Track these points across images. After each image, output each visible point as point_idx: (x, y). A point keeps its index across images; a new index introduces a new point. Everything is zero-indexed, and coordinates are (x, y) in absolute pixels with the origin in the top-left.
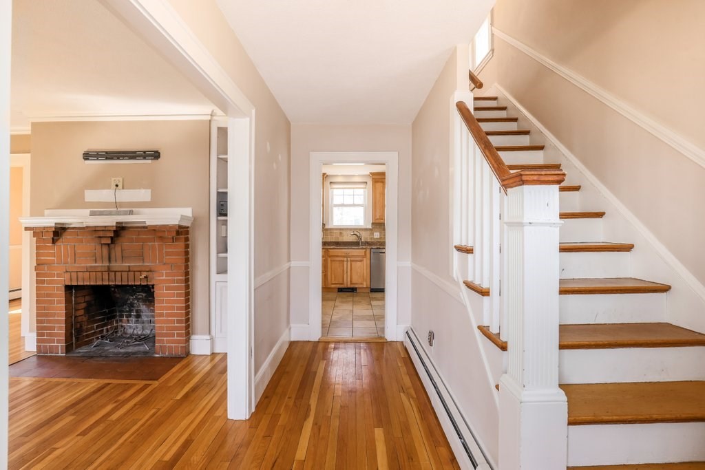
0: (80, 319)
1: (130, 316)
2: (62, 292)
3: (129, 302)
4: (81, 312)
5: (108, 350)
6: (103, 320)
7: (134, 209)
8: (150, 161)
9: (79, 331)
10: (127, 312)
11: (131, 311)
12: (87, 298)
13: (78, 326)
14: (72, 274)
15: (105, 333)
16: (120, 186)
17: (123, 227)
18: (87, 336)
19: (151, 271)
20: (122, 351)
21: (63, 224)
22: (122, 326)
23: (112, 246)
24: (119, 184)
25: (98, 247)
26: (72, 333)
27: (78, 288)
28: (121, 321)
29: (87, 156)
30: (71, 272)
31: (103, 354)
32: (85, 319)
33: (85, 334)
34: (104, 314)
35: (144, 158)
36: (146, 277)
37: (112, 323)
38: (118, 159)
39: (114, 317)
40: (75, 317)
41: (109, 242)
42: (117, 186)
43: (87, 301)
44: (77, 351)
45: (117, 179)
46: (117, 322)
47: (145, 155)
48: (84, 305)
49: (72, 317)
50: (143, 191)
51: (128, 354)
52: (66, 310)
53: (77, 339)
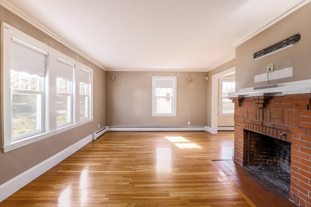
0: (252, 150)
1: (285, 159)
2: (242, 132)
3: (283, 149)
4: (253, 146)
5: (264, 175)
6: (267, 155)
7: (277, 84)
8: (292, 45)
9: (252, 156)
10: (282, 155)
11: (285, 156)
12: (257, 139)
13: (251, 153)
14: (247, 123)
15: (267, 163)
16: (272, 69)
17: (270, 97)
18: (256, 161)
19: (288, 131)
20: (271, 180)
21: (243, 96)
22: (280, 163)
23: (265, 109)
24: (271, 69)
25: (258, 109)
26: (247, 156)
27: (251, 132)
28: (279, 160)
29: (255, 56)
30: (246, 122)
31: (259, 177)
32: (255, 151)
33: (255, 159)
34: (268, 151)
35: (288, 44)
36: (285, 135)
37: (273, 159)
38: (271, 51)
39: (275, 155)
40: (249, 148)
41: (262, 107)
42: (270, 69)
43: (256, 141)
44: (250, 167)
45: (270, 65)
46: (277, 159)
47: (288, 41)
48: (254, 143)
49: (247, 147)
50: (287, 69)
51: (272, 186)
52: (244, 142)
53: (250, 160)
